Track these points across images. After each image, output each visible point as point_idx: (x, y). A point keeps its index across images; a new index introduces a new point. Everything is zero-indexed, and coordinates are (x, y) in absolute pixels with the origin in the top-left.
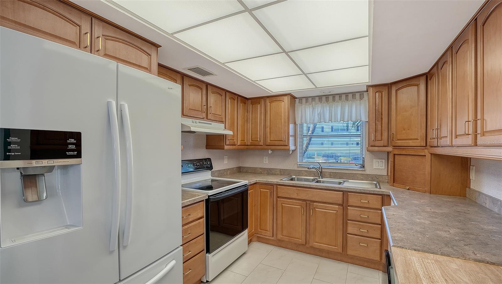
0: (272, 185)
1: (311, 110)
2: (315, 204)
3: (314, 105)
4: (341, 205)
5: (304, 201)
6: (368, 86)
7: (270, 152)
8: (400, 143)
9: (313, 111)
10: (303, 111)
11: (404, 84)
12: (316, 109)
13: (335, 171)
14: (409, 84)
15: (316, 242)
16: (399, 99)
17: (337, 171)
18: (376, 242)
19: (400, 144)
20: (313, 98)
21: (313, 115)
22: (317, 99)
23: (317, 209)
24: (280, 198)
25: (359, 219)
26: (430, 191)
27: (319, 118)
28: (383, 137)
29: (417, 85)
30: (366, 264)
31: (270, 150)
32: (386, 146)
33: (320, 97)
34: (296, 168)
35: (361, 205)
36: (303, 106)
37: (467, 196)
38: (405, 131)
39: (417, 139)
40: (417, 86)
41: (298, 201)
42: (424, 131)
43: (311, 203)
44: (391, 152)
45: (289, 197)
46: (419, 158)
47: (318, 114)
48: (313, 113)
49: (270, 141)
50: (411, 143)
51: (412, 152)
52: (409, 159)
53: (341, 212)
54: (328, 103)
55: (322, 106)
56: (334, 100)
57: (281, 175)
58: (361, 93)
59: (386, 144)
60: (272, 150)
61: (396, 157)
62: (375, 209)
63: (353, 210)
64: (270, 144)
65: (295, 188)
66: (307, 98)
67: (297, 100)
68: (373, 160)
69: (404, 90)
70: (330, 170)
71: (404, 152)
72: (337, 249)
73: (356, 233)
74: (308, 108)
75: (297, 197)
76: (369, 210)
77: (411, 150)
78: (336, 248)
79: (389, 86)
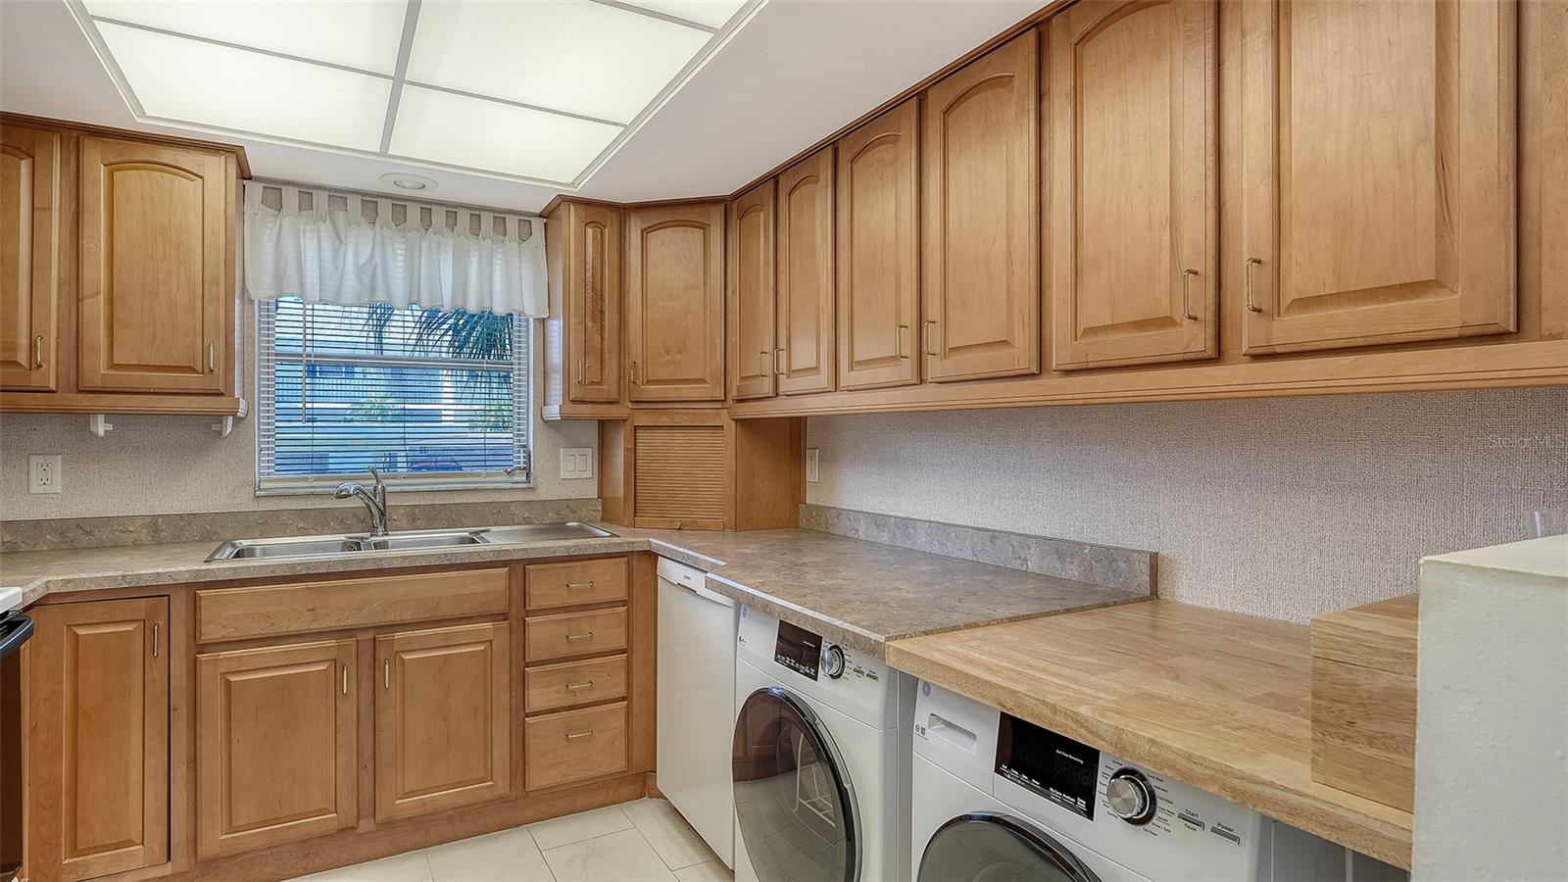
0: (158, 593)
1: (327, 246)
2: (398, 635)
3: (341, 225)
4: (502, 617)
5: (346, 634)
6: (564, 200)
7: (101, 427)
8: (654, 392)
9: (336, 252)
10: (288, 240)
11: (668, 216)
12: (351, 248)
13: (428, 500)
14: (682, 218)
15: (407, 795)
16: (652, 258)
17: (438, 500)
18: (613, 712)
19: (655, 396)
20: (339, 196)
21: (336, 268)
22: (354, 203)
23: (406, 657)
24: (212, 648)
25: (563, 651)
26: (733, 523)
27: (362, 284)
28: (606, 373)
29: (703, 227)
30: (581, 801)
31: (101, 418)
32: (612, 403)
33: (370, 201)
34: (245, 503)
35: (571, 601)
36: (286, 222)
37: (803, 524)
38: (670, 357)
39: (702, 381)
40: (703, 229)
41: (316, 644)
42: (720, 358)
43: (381, 637)
44: (625, 421)
45: (266, 631)
46: (705, 435)
47: (359, 269)
48: (335, 260)
49: (112, 366)
50: (687, 391)
51: (686, 418)
52: (678, 437)
53: (502, 642)
54: (399, 231)
55: (378, 237)
56: (427, 220)
57: (160, 543)
58: (525, 218)
59: (613, 396)
60: (111, 416)
61: (641, 434)
62: (609, 605)
63: (544, 623)
64: (110, 384)
65: (302, 585)
66: (307, 192)
67: (254, 190)
68: (559, 450)
69: (667, 234)
70: (411, 497)
71: (665, 419)
72: (492, 786)
73: (555, 704)
74: (308, 235)
75: (315, 626)
76: (591, 613)
77: (686, 414)
78: (487, 787)
79: (623, 212)
